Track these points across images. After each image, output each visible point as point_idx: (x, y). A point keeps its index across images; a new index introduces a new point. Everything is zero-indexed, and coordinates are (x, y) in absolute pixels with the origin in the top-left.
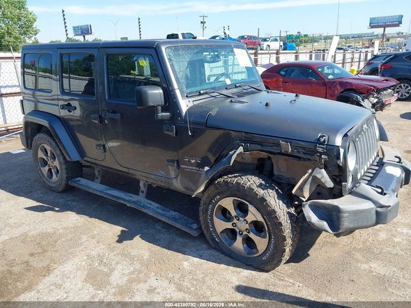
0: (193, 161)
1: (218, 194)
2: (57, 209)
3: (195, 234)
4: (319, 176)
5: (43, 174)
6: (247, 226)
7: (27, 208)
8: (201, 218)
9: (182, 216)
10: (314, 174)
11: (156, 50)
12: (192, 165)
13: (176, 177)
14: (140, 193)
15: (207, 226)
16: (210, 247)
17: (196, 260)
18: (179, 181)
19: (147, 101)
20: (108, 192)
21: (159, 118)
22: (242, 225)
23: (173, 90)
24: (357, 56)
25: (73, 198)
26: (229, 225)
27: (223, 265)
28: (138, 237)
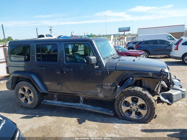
0: (109, 85)
1: (125, 96)
2: (37, 116)
3: (113, 114)
4: (163, 84)
5: (21, 101)
6: (137, 107)
7: (21, 118)
8: (116, 107)
9: (103, 109)
10: (161, 83)
11: (91, 42)
12: (109, 86)
13: (101, 92)
14: (80, 102)
15: (119, 110)
16: (120, 119)
17: (118, 124)
18: (102, 94)
19: (91, 62)
20: (65, 104)
21: (95, 68)
22: (134, 107)
23: (100, 57)
24: (119, 43)
25: (40, 110)
26: (128, 108)
27: (130, 124)
28: (86, 121)
